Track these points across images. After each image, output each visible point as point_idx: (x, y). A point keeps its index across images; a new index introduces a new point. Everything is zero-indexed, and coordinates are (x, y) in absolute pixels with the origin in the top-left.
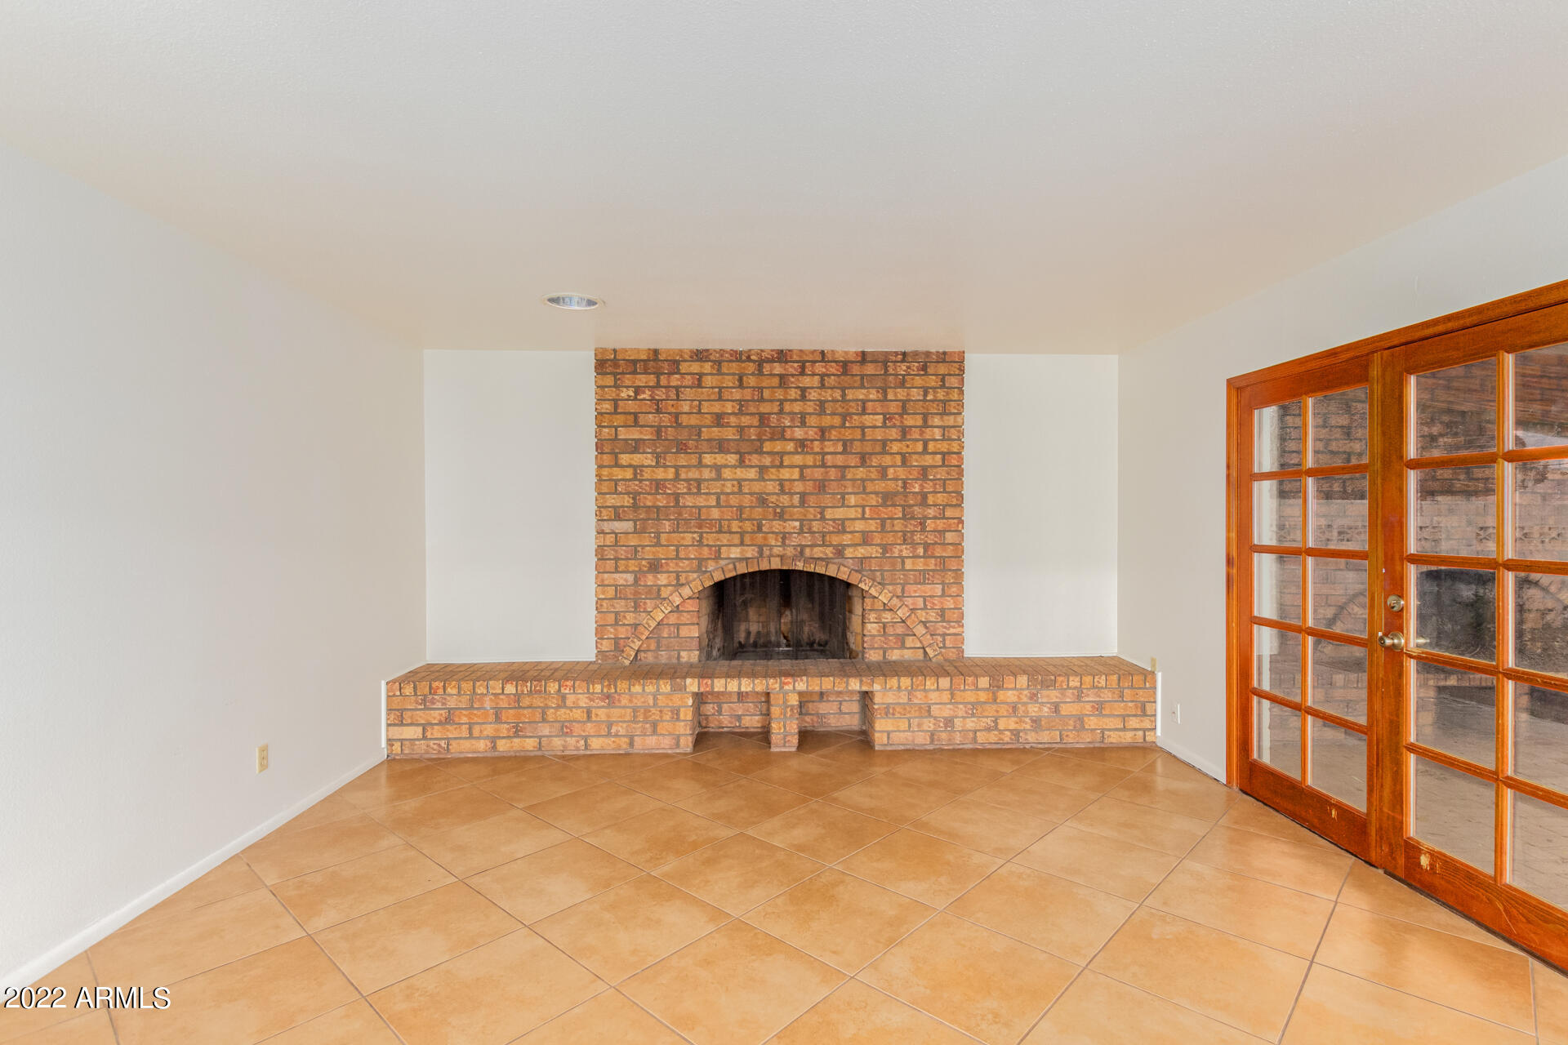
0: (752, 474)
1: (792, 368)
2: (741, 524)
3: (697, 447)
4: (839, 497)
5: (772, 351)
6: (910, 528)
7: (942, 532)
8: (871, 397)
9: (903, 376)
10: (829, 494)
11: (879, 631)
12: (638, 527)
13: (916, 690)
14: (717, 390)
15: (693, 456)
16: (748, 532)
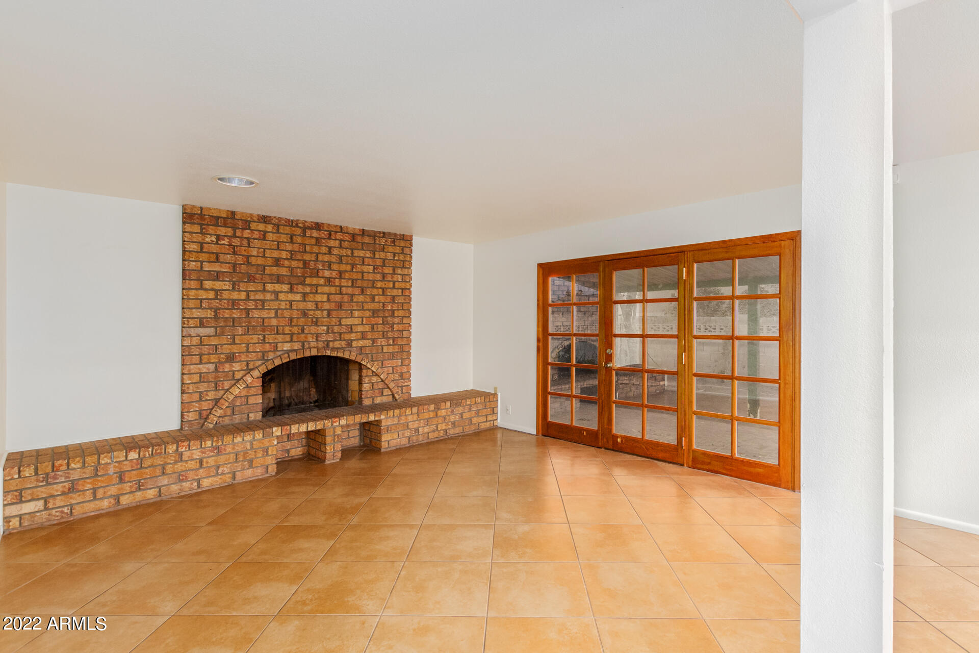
0: (298, 297)
1: (324, 234)
2: (291, 328)
3: (262, 279)
4: (349, 312)
5: (312, 222)
6: (386, 329)
7: (402, 331)
8: (367, 255)
9: (384, 245)
10: (344, 310)
11: (370, 388)
12: (218, 331)
13: (402, 416)
14: (276, 243)
15: (259, 284)
16: (295, 334)
